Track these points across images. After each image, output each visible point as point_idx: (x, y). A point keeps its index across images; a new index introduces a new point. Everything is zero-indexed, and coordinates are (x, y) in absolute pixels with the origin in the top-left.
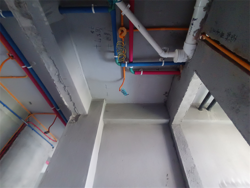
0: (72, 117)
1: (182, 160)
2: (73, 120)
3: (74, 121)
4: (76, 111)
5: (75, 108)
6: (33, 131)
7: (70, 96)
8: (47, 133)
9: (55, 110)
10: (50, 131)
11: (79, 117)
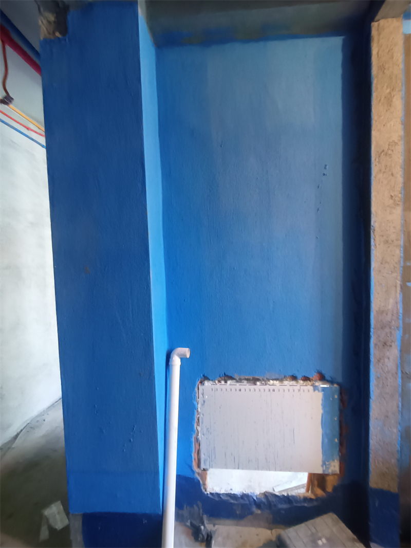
0: (45, 22)
1: (373, 128)
2: (54, 33)
3: (57, 34)
8: (8, 104)
11: (69, 17)
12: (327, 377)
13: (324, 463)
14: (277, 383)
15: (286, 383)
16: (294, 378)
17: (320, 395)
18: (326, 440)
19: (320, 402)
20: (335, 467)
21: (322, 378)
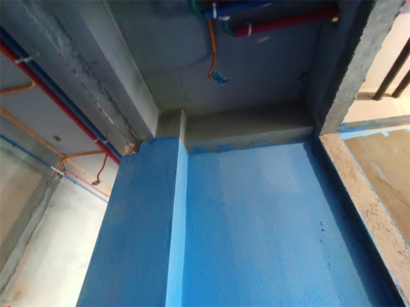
0: (128, 147)
1: (350, 194)
3: (133, 152)
4: (133, 136)
5: (130, 127)
6: (76, 185)
7: (114, 103)
8: (96, 185)
9: (99, 143)
10: (100, 180)
11: (142, 145)
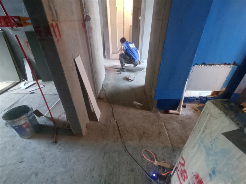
12: (236, 64)
13: (221, 88)
14: (218, 65)
15: (221, 65)
16: (225, 64)
17: (231, 69)
18: (225, 82)
19: (230, 71)
20: (224, 89)
21: (234, 64)
